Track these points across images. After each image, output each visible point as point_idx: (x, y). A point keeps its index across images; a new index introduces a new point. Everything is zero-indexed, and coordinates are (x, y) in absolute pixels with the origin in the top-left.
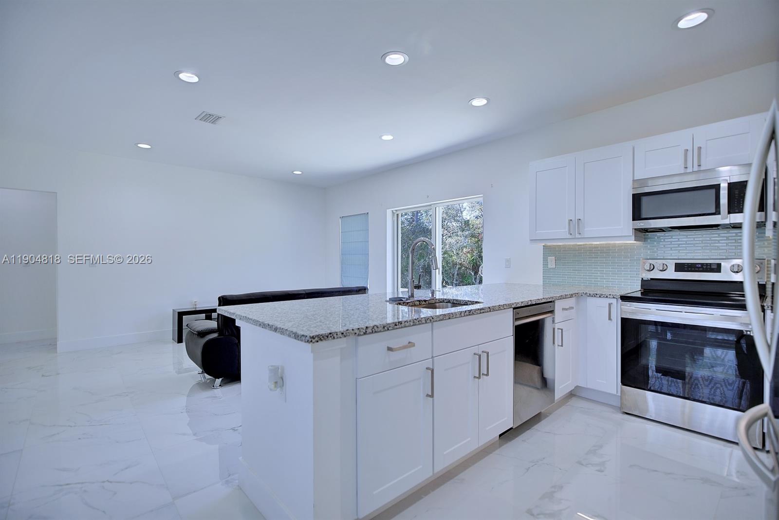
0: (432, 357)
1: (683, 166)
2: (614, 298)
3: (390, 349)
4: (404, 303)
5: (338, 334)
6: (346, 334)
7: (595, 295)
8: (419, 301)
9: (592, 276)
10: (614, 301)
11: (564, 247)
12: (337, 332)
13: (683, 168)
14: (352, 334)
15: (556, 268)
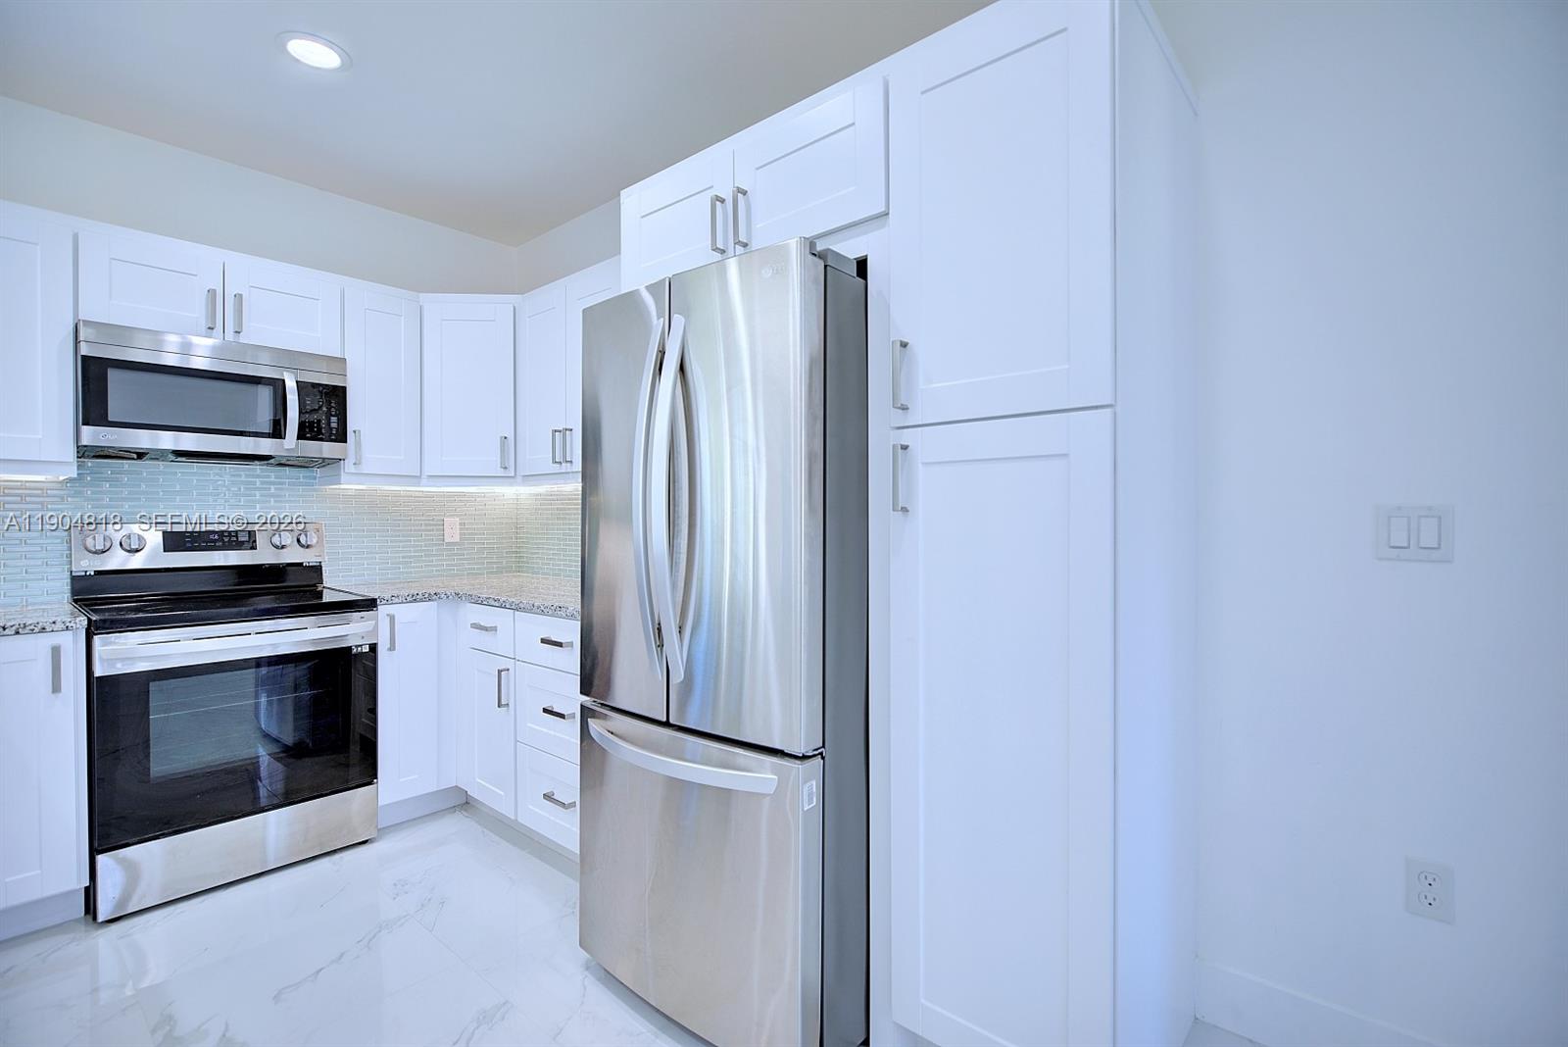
1: (205, 323)
2: (67, 628)
10: (66, 639)
13: (205, 327)
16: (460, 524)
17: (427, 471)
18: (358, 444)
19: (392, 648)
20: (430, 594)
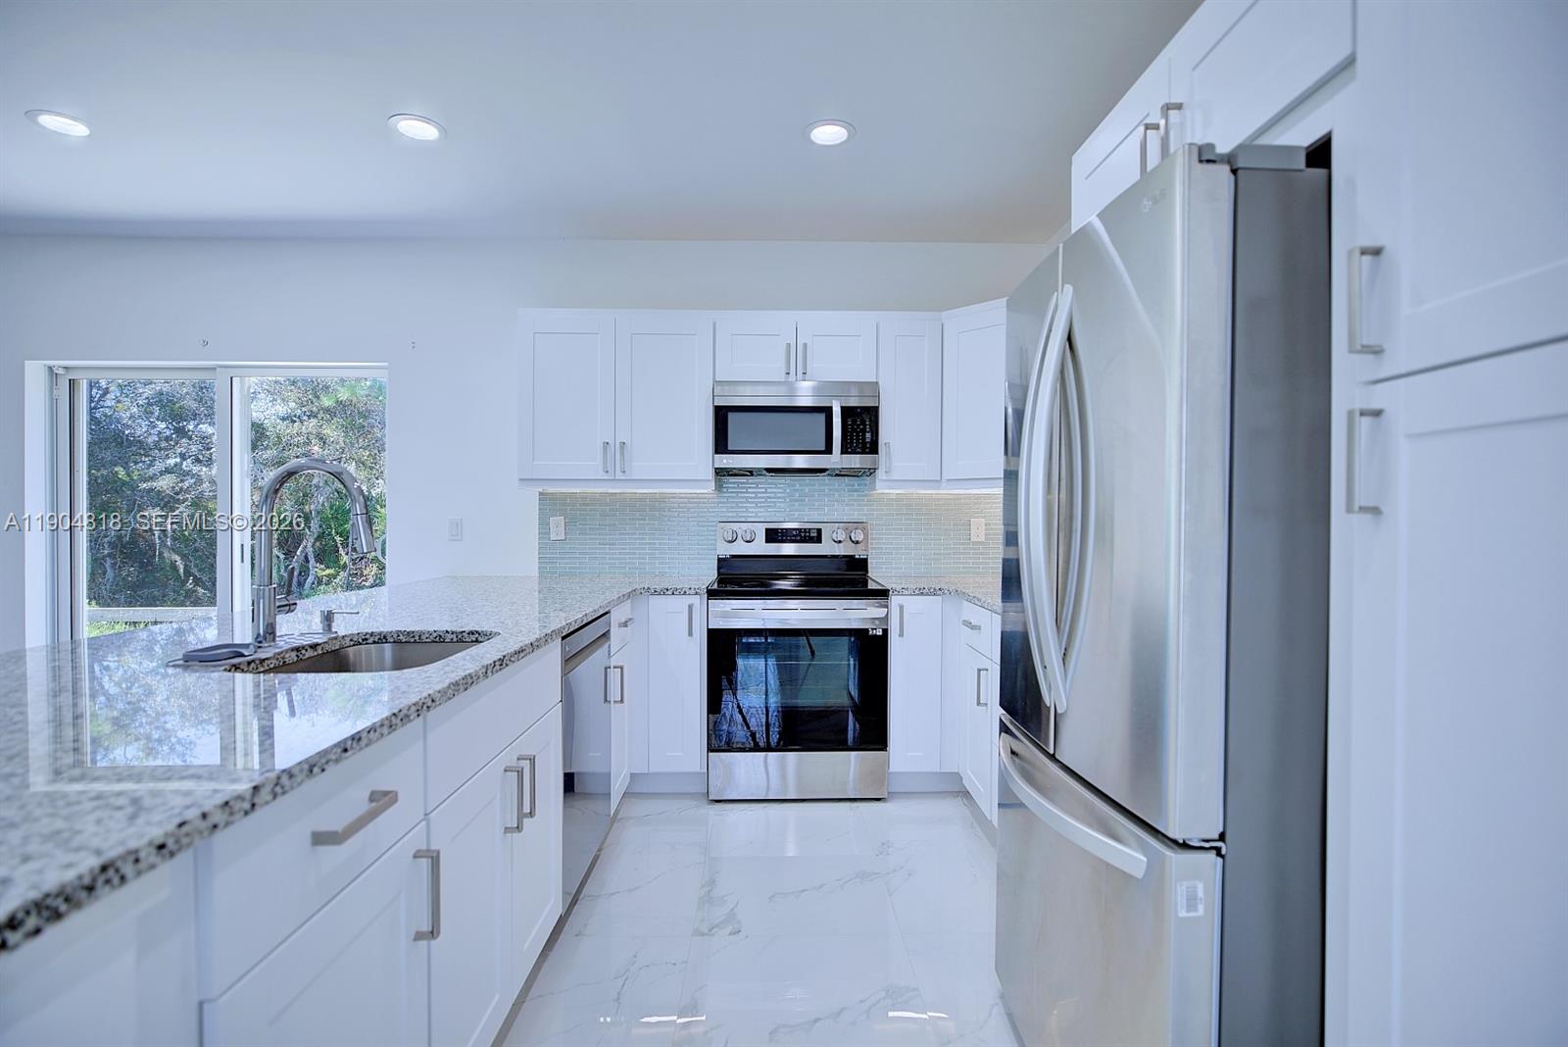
0: (426, 815)
1: (784, 371)
2: (696, 594)
3: (320, 839)
4: (249, 663)
5: (142, 855)
6: (177, 841)
7: (664, 592)
8: (297, 649)
9: (635, 554)
10: (695, 600)
11: (584, 497)
12: (136, 851)
13: (784, 374)
14: (200, 832)
15: (565, 539)
16: (986, 525)
17: (945, 477)
18: (888, 454)
19: (901, 635)
20: (935, 589)
